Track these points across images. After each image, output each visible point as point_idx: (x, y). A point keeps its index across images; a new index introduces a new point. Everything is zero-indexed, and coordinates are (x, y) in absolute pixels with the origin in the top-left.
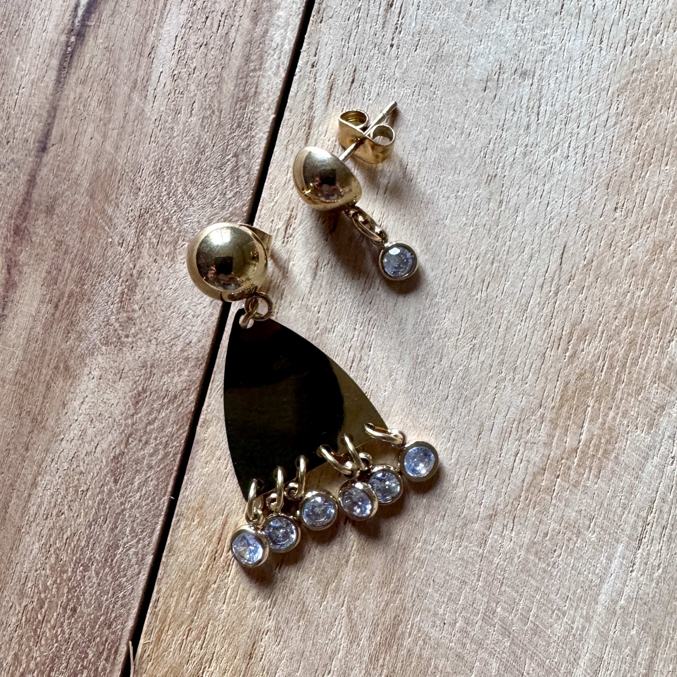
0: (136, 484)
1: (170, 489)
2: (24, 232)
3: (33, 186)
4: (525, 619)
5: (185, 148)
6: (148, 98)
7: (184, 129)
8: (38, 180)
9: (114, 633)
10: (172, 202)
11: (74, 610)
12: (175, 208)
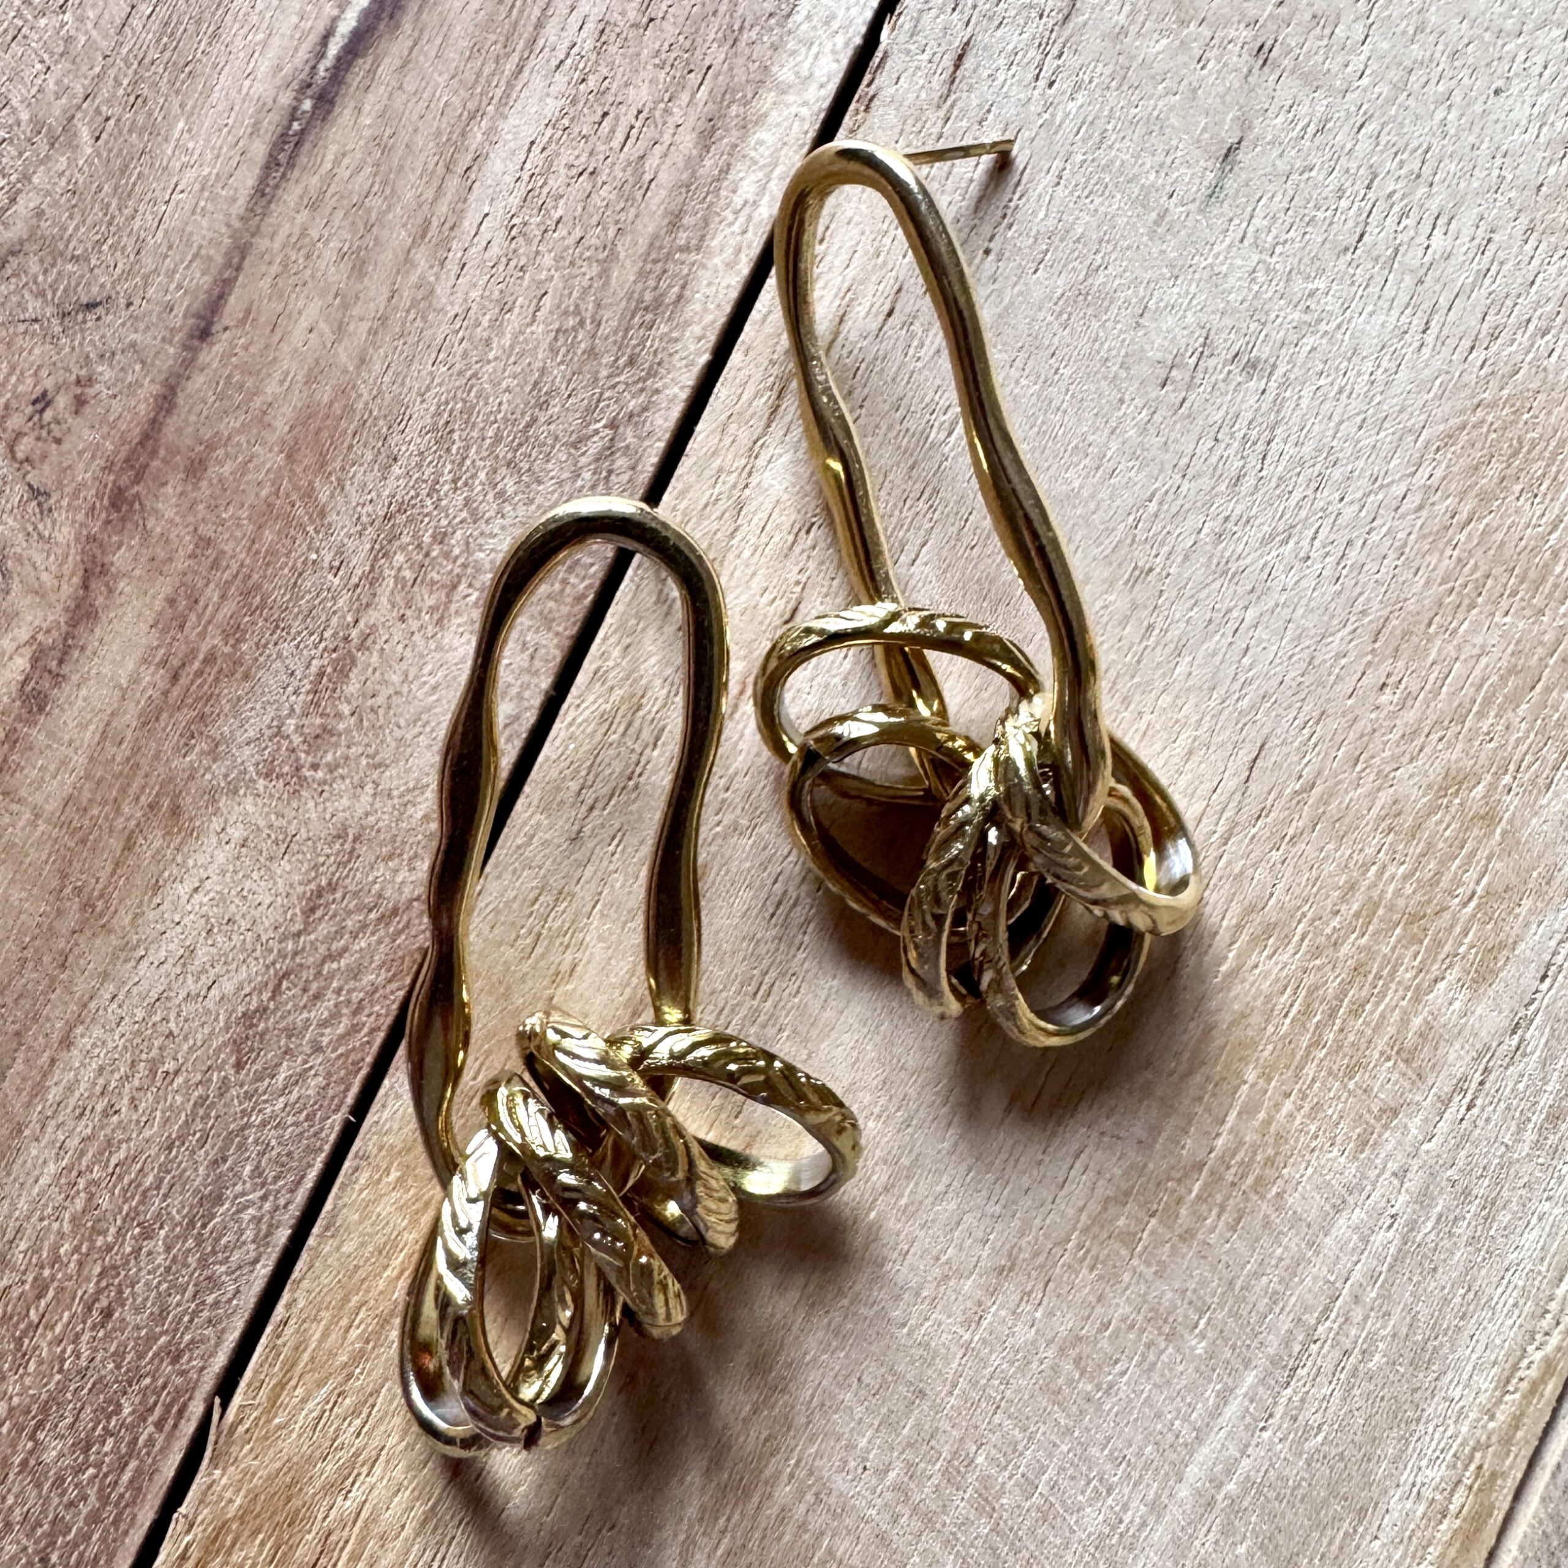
0: (281, 1077)
1: (350, 1100)
2: (131, 504)
3: (169, 411)
4: (1029, 1486)
5: (508, 390)
6: (449, 265)
7: (512, 347)
8: (180, 400)
9: (183, 1373)
10: (460, 499)
11: (107, 1313)
12: (464, 514)
